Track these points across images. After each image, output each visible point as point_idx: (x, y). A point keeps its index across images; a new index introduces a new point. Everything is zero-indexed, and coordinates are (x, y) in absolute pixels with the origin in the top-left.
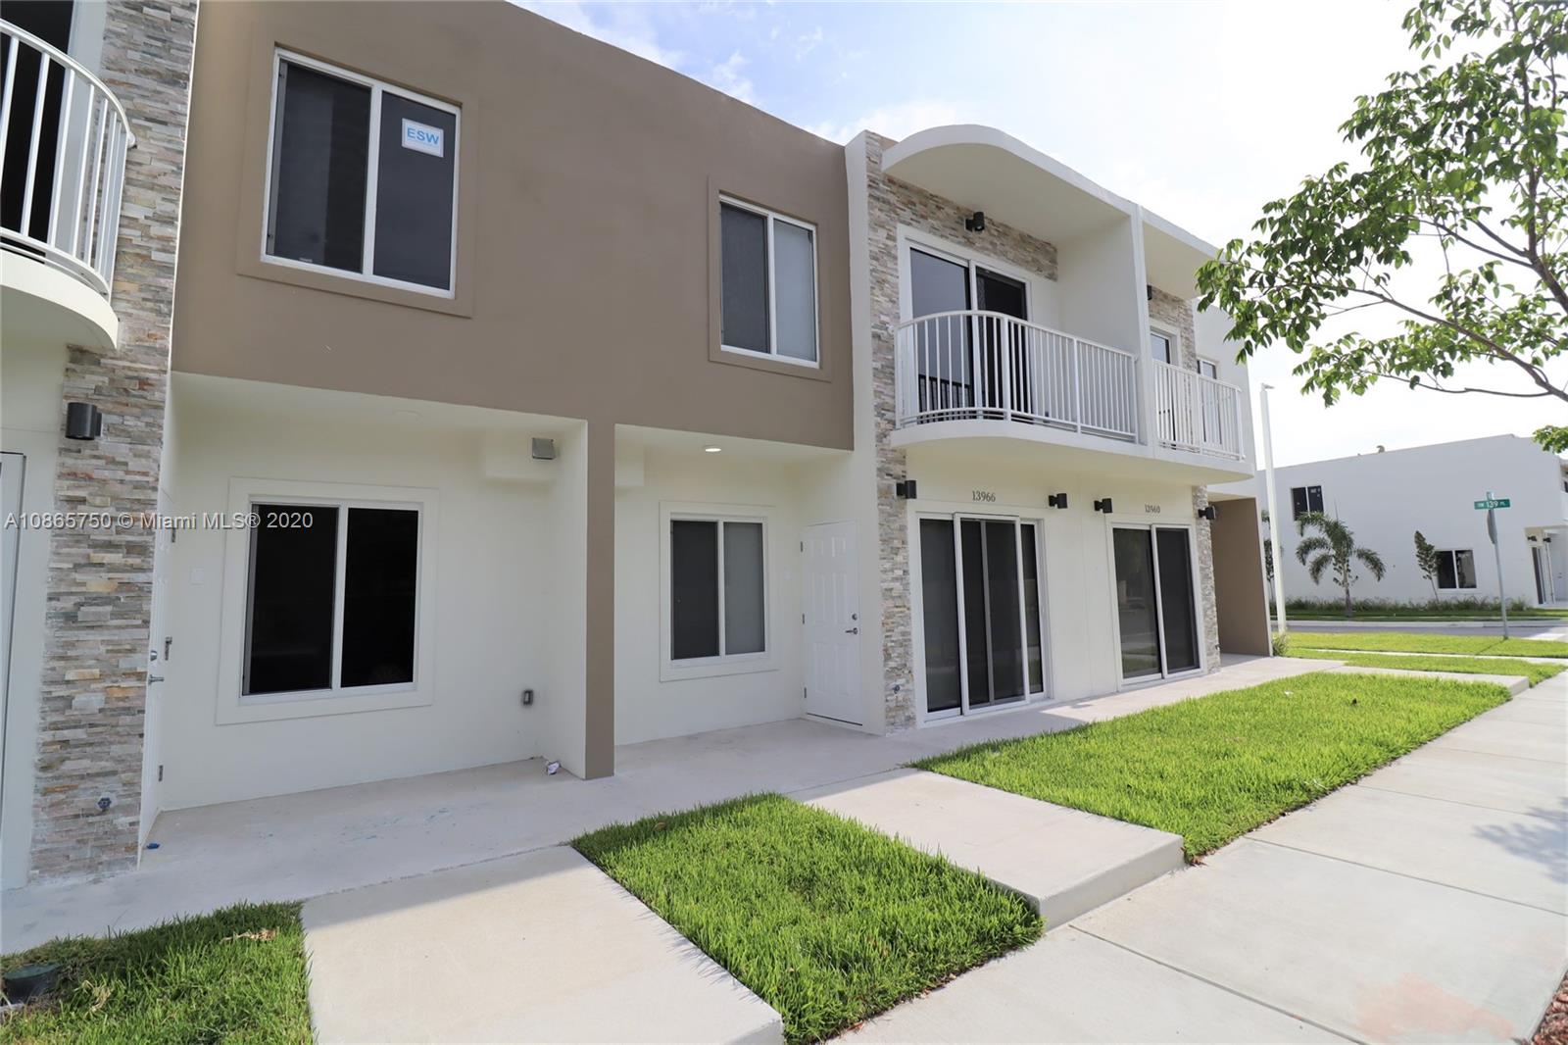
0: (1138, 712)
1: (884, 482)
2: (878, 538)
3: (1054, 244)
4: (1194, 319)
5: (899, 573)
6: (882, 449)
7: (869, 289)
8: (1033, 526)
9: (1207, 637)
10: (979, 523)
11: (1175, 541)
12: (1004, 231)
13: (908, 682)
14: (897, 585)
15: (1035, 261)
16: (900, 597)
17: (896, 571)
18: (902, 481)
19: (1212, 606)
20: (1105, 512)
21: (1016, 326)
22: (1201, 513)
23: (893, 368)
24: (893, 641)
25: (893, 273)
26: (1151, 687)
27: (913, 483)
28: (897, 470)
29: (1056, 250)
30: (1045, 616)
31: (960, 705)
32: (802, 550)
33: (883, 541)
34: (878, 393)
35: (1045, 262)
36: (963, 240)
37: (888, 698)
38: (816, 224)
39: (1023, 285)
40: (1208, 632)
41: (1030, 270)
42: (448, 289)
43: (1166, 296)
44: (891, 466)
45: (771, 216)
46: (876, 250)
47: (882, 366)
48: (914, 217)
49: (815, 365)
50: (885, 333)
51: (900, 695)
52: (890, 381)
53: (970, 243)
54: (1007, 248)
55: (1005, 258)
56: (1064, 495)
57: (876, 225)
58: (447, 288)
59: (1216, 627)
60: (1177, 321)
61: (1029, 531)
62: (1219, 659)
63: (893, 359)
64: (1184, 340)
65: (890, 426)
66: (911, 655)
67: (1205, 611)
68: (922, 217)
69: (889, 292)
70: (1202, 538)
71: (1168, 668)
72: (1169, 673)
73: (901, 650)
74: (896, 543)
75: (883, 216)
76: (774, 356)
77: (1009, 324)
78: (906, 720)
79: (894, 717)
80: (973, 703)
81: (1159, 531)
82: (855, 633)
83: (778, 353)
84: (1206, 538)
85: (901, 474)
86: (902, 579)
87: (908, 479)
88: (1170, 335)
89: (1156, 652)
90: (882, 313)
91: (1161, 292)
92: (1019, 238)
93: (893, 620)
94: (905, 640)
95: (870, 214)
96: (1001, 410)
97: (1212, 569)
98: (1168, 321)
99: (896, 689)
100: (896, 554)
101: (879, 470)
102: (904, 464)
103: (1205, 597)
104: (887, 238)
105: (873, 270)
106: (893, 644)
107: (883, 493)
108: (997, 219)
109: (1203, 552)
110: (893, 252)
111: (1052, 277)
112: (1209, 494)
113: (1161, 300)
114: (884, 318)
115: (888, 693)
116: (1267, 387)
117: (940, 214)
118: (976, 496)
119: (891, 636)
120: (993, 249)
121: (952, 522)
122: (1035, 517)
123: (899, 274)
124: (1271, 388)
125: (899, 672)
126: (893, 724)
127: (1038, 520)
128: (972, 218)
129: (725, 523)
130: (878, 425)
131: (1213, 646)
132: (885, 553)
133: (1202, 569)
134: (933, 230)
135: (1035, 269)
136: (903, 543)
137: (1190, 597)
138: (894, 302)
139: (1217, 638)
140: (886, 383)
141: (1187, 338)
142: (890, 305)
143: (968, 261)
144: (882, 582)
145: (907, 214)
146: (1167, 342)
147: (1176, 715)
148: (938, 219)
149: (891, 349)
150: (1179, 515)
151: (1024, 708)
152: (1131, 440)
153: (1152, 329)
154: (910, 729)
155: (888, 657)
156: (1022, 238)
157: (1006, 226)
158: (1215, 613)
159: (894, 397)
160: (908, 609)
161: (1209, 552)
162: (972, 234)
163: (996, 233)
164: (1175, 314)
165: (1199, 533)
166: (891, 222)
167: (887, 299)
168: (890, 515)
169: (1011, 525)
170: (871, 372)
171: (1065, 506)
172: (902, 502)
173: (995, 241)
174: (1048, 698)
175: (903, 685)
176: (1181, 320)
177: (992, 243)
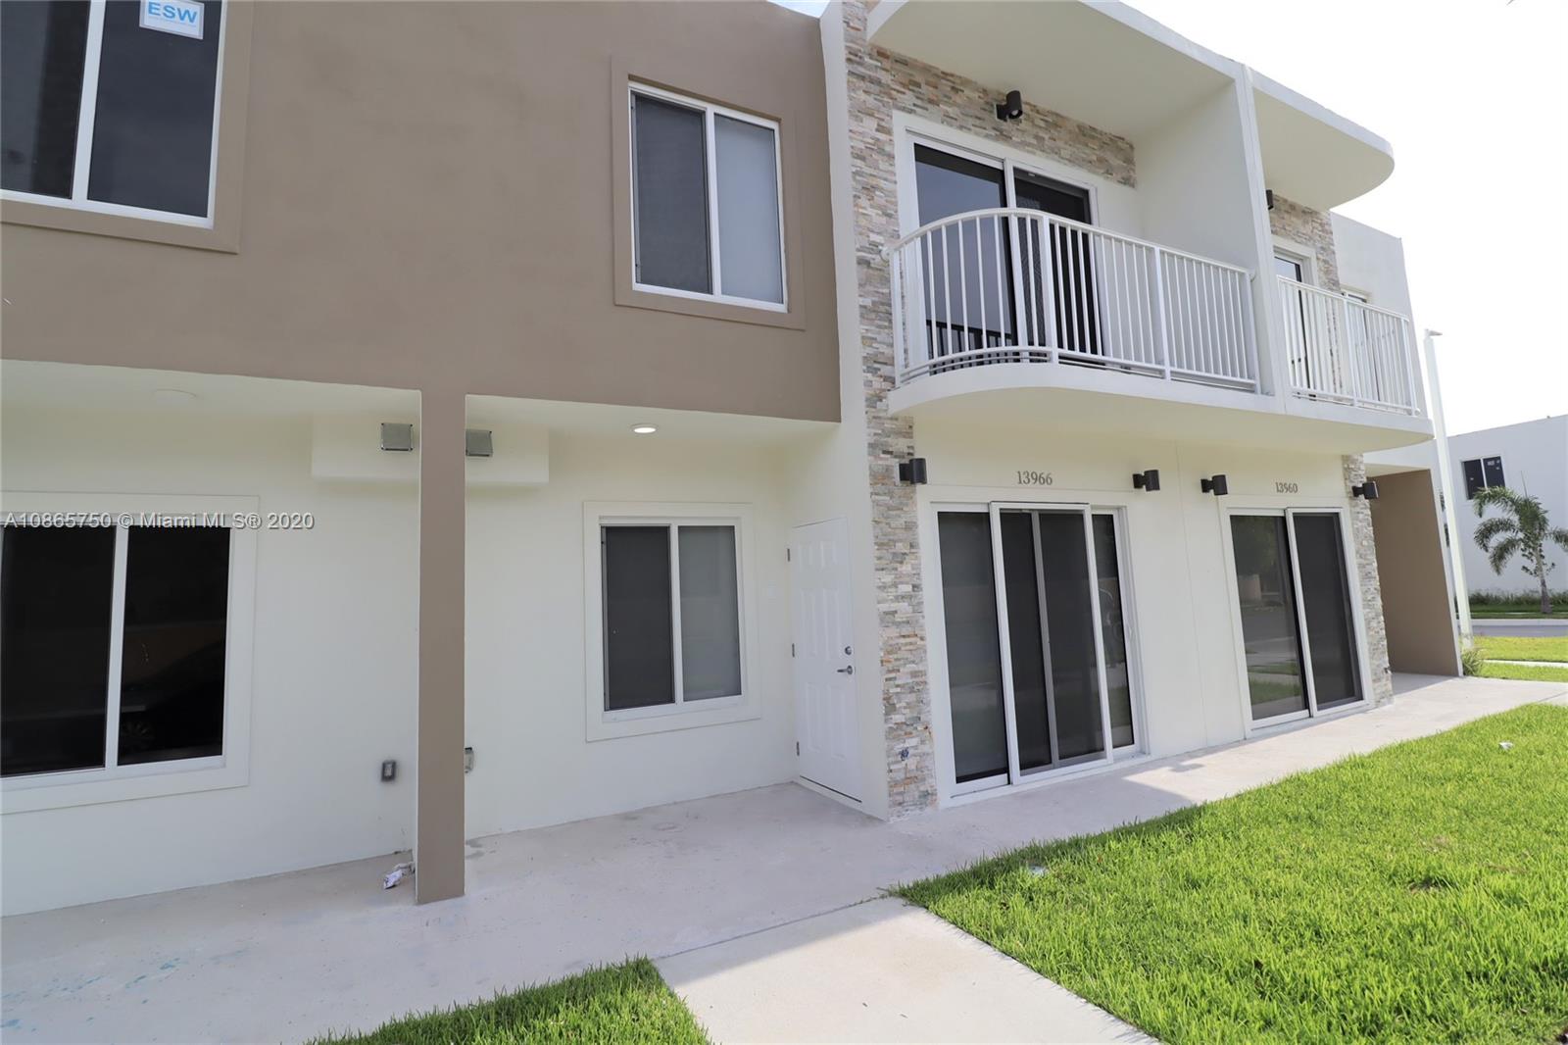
0: (1275, 782)
1: (880, 462)
2: (872, 540)
3: (1127, 139)
4: (1334, 237)
5: (907, 588)
6: (874, 417)
7: (852, 199)
8: (1111, 517)
9: (1372, 658)
10: (1030, 515)
11: (1322, 530)
12: (1055, 122)
13: (923, 742)
14: (903, 607)
15: (1101, 160)
16: (908, 622)
17: (900, 586)
18: (906, 461)
19: (1377, 616)
20: (1217, 494)
21: (1063, 230)
22: (1356, 492)
23: (890, 305)
24: (897, 686)
25: (889, 177)
26: (1295, 729)
27: (921, 462)
28: (900, 445)
29: (1131, 147)
30: (1132, 640)
31: (1006, 770)
32: (789, 559)
33: (880, 545)
34: (867, 340)
35: (1116, 162)
36: (993, 133)
37: (892, 767)
38: (778, 120)
39: (1086, 192)
40: (1374, 650)
41: (1094, 173)
42: (206, 216)
43: (1293, 207)
44: (889, 440)
45: (711, 111)
46: (862, 146)
47: (874, 303)
48: (919, 102)
49: (781, 308)
50: (878, 257)
51: (911, 762)
52: (886, 324)
53: (1003, 137)
54: (1060, 144)
55: (1056, 157)
56: (1155, 473)
57: (860, 112)
58: (202, 212)
59: (1385, 643)
60: (1311, 238)
61: (1106, 524)
62: (1390, 686)
63: (890, 293)
64: (1321, 264)
65: (886, 385)
66: (928, 704)
67: (1368, 622)
68: (931, 101)
69: (882, 202)
70: (1360, 524)
71: (1318, 702)
72: (1319, 709)
73: (912, 698)
74: (900, 547)
75: (870, 100)
76: (718, 296)
77: (1052, 227)
78: (920, 797)
79: (901, 793)
80: (1026, 765)
81: (1296, 517)
82: (850, 673)
83: (724, 293)
84: (1365, 524)
85: (906, 450)
86: (911, 597)
87: (917, 456)
88: (1302, 258)
89: (1299, 671)
90: (872, 231)
91: (1285, 201)
92: (1077, 130)
93: (899, 653)
94: (918, 684)
95: (851, 98)
96: (1042, 349)
97: (1375, 565)
98: (1298, 239)
99: (904, 754)
100: (901, 563)
101: (871, 445)
102: (911, 437)
103: (1367, 604)
104: (877, 130)
105: (855, 173)
106: (899, 690)
107: (878, 478)
108: (1042, 105)
109: (1362, 544)
110: (887, 148)
111: (1127, 181)
112: (1366, 465)
113: (1287, 212)
114: (874, 237)
115: (891, 759)
116: (1433, 333)
117: (958, 99)
118: (1023, 478)
119: (895, 678)
120: (1039, 145)
121: (987, 515)
122: (1115, 504)
123: (897, 179)
124: (1439, 334)
125: (909, 729)
126: (900, 804)
127: (1119, 508)
128: (1004, 103)
129: (680, 527)
130: (868, 384)
131: (1382, 668)
132: (884, 562)
133: (1361, 566)
134: (948, 119)
135: (1102, 171)
136: (912, 546)
137: (1346, 603)
138: (889, 216)
139: (1387, 658)
140: (879, 327)
141: (1325, 262)
142: (884, 219)
143: (1003, 161)
144: (879, 603)
145: (908, 98)
146: (1298, 267)
147: (1335, 788)
148: (955, 104)
149: (886, 281)
150: (1325, 494)
151: (1105, 770)
152: (1250, 389)
153: (1277, 250)
154: (928, 810)
155: (890, 708)
156: (1080, 130)
157: (1057, 115)
158: (1383, 625)
159: (892, 345)
160: (922, 639)
161: (1369, 543)
162: (1007, 125)
163: (1042, 124)
164: (1307, 229)
165: (1355, 517)
166: (883, 109)
167: (880, 212)
168: (890, 508)
169: (1078, 517)
170: (857, 311)
171: (1157, 487)
172: (909, 489)
173: (1041, 134)
174: (1142, 752)
175: (916, 747)
176: (1317, 238)
177: (1036, 137)
